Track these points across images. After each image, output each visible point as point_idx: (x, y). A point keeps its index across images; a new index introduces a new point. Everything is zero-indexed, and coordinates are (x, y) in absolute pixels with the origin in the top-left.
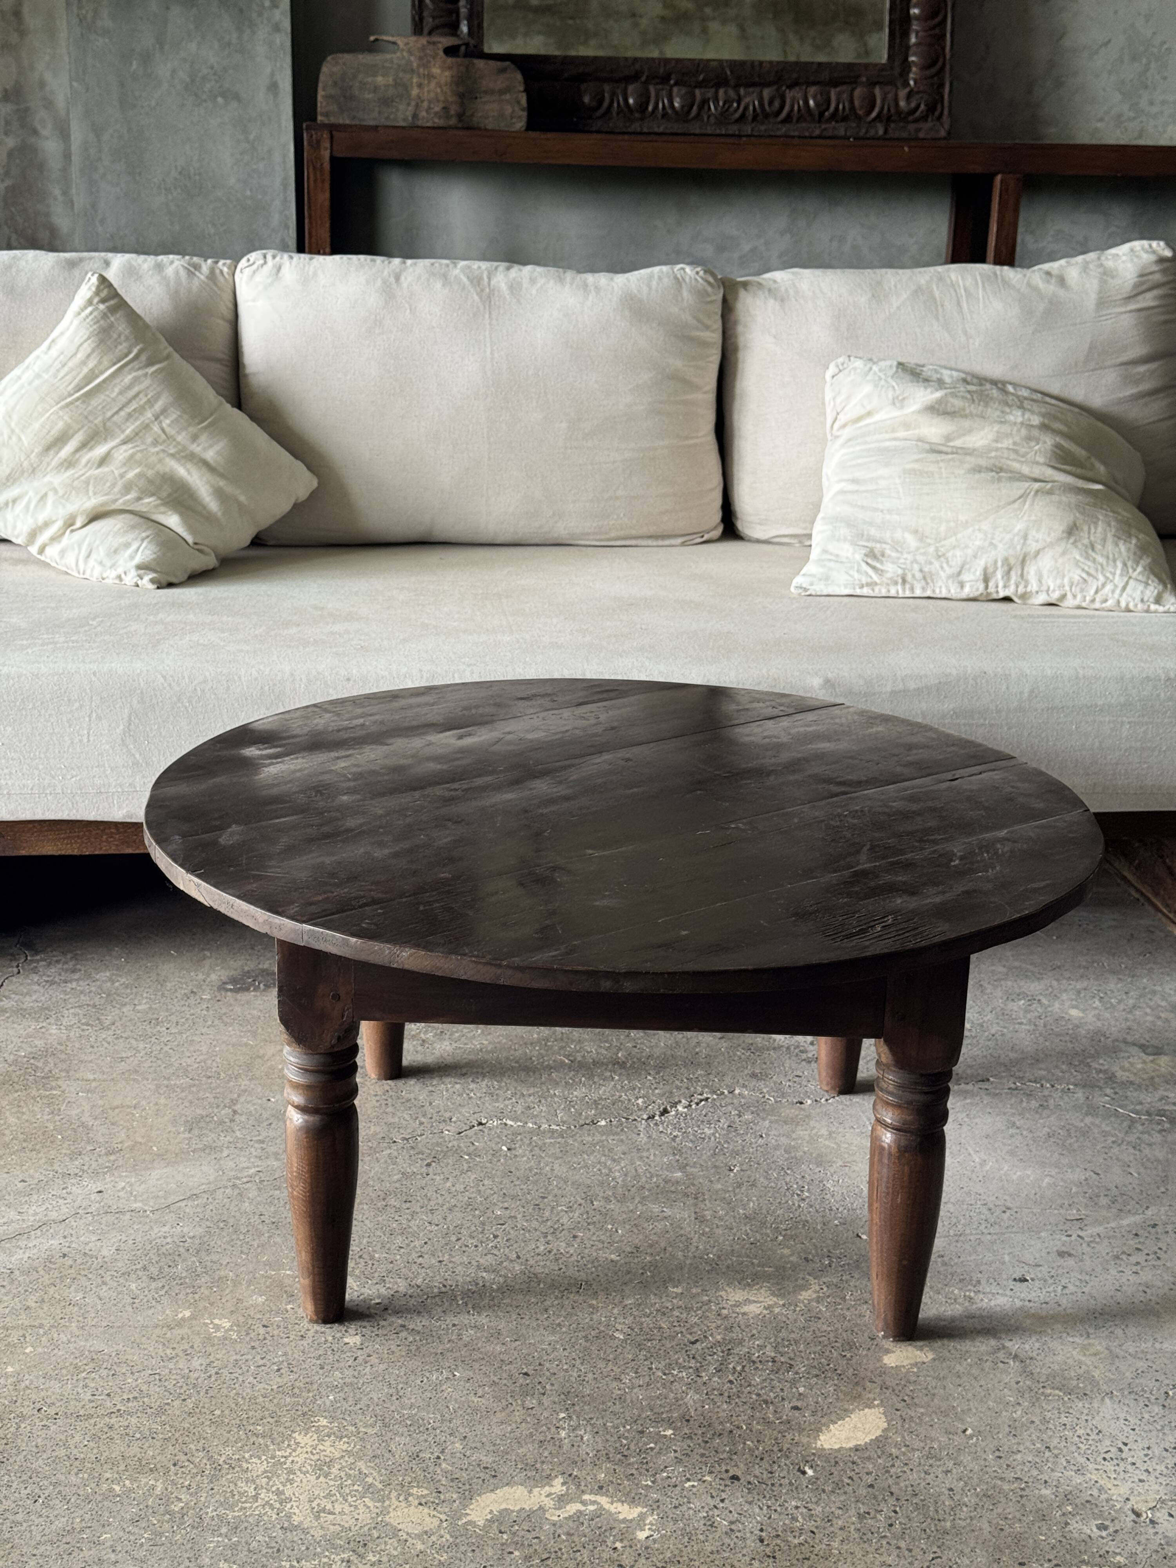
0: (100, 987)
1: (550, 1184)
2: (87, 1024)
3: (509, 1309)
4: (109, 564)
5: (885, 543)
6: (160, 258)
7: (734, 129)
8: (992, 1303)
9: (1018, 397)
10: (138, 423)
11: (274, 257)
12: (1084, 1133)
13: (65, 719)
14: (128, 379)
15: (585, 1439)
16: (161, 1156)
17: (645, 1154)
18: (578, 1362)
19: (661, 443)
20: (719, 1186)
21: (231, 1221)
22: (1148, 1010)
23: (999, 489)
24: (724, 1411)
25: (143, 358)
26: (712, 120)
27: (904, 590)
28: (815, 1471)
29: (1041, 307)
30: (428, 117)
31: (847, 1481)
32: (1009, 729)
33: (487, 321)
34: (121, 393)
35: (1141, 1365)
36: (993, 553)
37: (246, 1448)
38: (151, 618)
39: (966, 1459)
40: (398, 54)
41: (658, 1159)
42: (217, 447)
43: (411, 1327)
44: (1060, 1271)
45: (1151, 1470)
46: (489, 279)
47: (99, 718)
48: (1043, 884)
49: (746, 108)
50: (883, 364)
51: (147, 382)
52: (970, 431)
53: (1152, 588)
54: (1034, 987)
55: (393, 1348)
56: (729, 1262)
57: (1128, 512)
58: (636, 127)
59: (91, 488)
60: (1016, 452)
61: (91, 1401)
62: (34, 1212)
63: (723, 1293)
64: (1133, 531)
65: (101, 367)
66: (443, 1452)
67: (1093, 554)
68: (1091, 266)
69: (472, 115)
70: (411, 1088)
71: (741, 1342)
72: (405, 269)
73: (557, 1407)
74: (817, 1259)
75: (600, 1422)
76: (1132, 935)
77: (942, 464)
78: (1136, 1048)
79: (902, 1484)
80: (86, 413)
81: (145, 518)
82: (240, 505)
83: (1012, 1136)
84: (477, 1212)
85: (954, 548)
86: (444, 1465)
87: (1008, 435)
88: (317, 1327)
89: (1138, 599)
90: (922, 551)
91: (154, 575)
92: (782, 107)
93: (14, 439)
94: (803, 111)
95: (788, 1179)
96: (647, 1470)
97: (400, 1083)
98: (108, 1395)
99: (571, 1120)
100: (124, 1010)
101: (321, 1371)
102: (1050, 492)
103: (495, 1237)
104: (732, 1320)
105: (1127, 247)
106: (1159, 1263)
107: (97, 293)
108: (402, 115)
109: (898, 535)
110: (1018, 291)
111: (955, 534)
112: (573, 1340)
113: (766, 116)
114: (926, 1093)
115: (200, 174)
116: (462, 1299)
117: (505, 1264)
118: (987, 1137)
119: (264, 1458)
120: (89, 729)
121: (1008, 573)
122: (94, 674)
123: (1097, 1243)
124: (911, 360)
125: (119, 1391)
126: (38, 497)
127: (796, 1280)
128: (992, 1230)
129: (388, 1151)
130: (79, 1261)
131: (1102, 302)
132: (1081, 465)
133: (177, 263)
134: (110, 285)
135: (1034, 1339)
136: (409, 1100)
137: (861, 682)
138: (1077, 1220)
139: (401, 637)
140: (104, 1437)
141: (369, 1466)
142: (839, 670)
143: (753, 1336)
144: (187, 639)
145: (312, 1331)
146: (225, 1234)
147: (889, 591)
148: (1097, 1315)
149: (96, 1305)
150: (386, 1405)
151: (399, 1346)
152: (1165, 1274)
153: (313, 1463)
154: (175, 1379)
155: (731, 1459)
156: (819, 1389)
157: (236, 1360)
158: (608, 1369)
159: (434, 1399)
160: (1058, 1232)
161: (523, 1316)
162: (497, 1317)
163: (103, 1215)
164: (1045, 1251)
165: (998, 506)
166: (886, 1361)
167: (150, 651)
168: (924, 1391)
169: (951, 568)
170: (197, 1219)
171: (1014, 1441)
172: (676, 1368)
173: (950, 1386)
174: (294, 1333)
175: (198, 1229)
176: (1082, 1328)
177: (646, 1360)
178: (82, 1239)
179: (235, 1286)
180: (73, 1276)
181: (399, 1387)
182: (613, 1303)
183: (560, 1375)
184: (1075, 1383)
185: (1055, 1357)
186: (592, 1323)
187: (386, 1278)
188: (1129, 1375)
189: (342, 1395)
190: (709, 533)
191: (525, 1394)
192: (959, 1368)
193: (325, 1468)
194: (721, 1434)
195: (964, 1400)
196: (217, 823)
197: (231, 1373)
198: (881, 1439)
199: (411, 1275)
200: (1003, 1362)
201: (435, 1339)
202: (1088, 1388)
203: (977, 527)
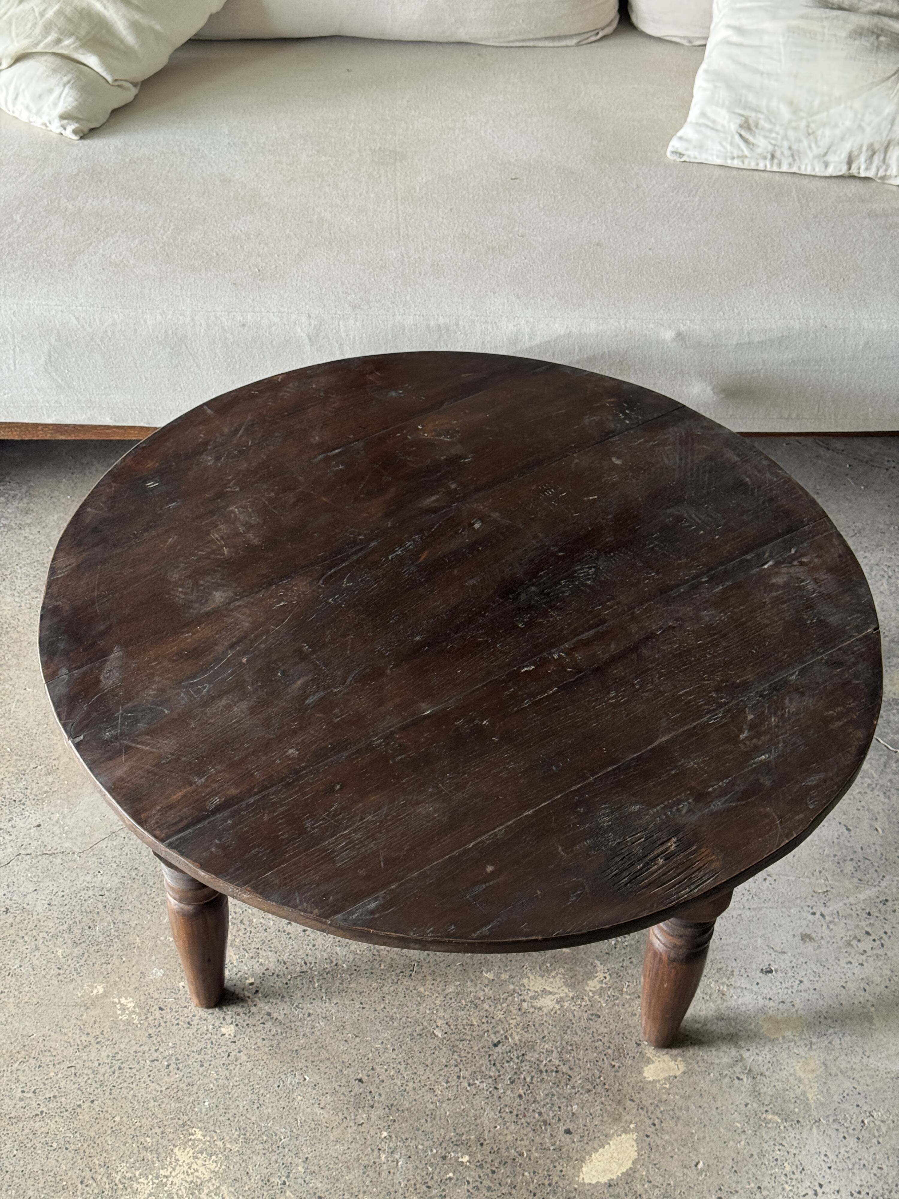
3: (355, 995)
4: (34, 111)
5: (760, 112)
8: (740, 1001)
15: (400, 1164)
18: (402, 1067)
23: (876, 62)
24: (511, 1133)
27: (772, 165)
32: (841, 373)
35: (848, 1084)
36: (860, 136)
37: (137, 1164)
43: (275, 1015)
44: (800, 960)
47: (23, 352)
55: (259, 1040)
59: (13, 30)
61: (21, 1100)
63: (525, 981)
66: (288, 1177)
71: (533, 1046)
73: (381, 1124)
75: (413, 1143)
77: (826, 23)
81: (69, 60)
85: (824, 125)
86: (288, 1193)
88: (201, 1012)
90: (794, 124)
91: (77, 125)
98: (34, 1092)
101: (201, 1069)
104: (529, 1017)
106: (881, 952)
109: (774, 104)
111: (828, 109)
112: (401, 1038)
116: (318, 980)
119: (150, 1177)
121: (871, 157)
123: (835, 924)
125: (43, 1087)
128: (751, 907)
130: (18, 919)
135: (767, 1049)
137: (710, 335)
138: (824, 893)
139: (296, 249)
140: (29, 1145)
141: (230, 1192)
142: (691, 321)
143: (544, 1037)
144: (101, 251)
145: (197, 1017)
146: (135, 886)
147: (757, 164)
148: (822, 1019)
149: (30, 975)
150: (248, 1116)
151: (264, 1039)
152: (884, 967)
153: (187, 1185)
154: (87, 1075)
155: (511, 1194)
156: (589, 1109)
157: (135, 1052)
158: (425, 1077)
159: (286, 1108)
160: (806, 908)
161: (364, 1006)
162: (344, 1005)
163: (40, 857)
164: (791, 933)
165: (873, 83)
166: (645, 1074)
167: (66, 275)
168: (671, 1113)
169: (818, 147)
170: (115, 865)
171: (734, 1179)
172: (479, 1077)
173: (692, 1107)
174: (183, 1018)
175: (114, 878)
176: (807, 1036)
177: (456, 1066)
178: (21, 889)
179: (140, 955)
180: (13, 937)
181: (260, 1093)
182: (437, 992)
183: (387, 1083)
184: (792, 1106)
185: (780, 1073)
186: (418, 1016)
187: (259, 951)
188: (836, 1098)
189: (215, 1100)
190: (603, 29)
191: (357, 1107)
192: (702, 1084)
193: (196, 1192)
194: (506, 1163)
195: (702, 1125)
196: (101, 643)
197: (130, 1068)
198: (630, 1172)
199: (280, 948)
200: (738, 1078)
201: (293, 1032)
202: (802, 1115)
203: (849, 104)
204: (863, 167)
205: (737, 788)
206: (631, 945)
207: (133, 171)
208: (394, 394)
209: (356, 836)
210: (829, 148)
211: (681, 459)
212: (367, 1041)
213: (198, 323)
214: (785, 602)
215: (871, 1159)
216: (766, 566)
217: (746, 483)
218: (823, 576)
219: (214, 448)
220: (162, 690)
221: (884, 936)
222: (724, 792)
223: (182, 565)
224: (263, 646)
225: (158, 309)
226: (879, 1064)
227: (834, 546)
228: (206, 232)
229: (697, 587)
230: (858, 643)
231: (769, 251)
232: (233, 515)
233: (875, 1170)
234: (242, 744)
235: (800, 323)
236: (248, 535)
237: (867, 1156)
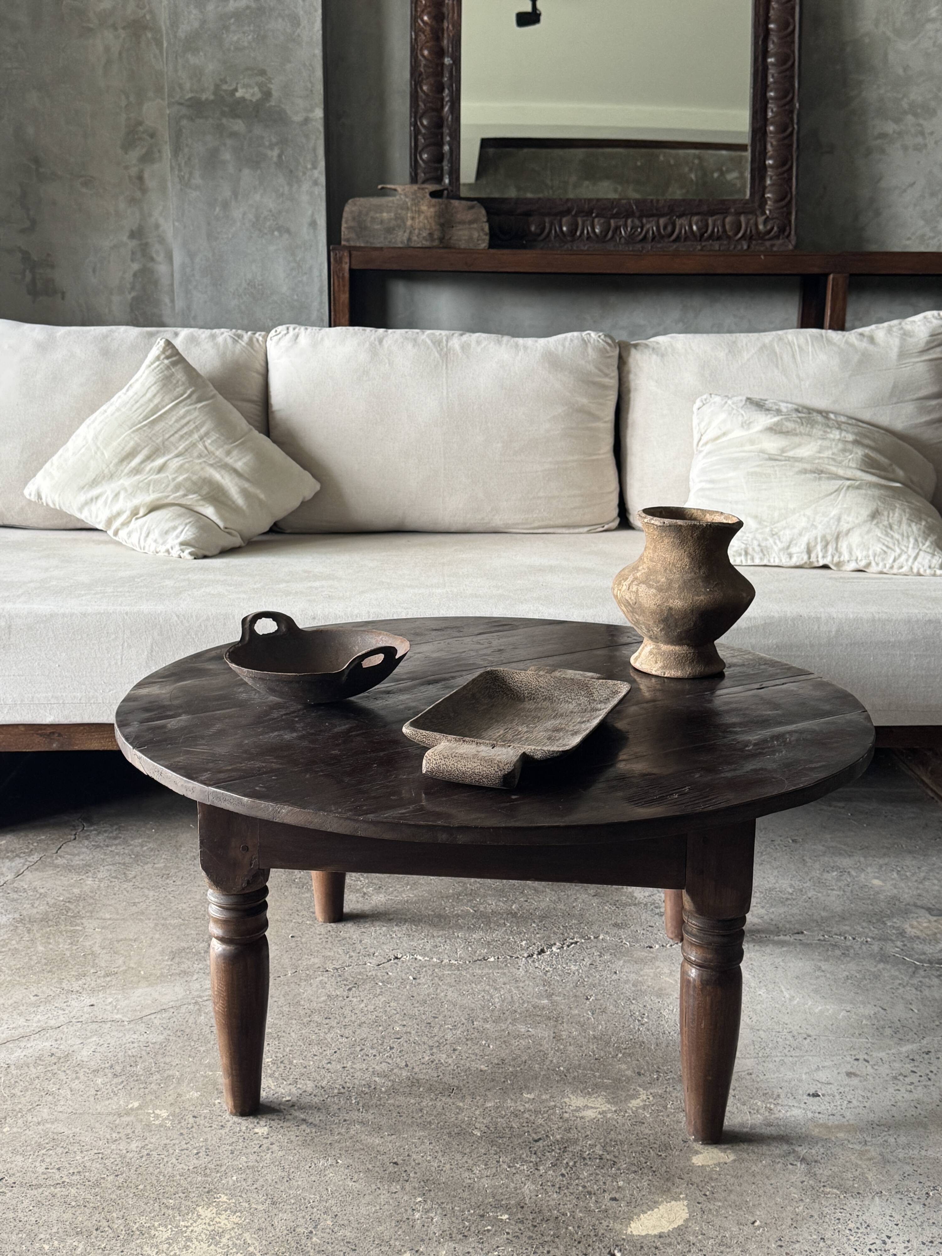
0: (132, 850)
1: (442, 1006)
2: (116, 878)
4: (160, 541)
6: (215, 331)
7: (639, 246)
8: (788, 1114)
9: (837, 422)
10: (187, 442)
11: (294, 329)
12: (877, 977)
13: (104, 647)
14: (182, 411)
15: (435, 1220)
16: (146, 978)
17: (521, 985)
18: (440, 1154)
19: (571, 458)
20: (576, 1012)
21: (188, 1031)
22: (936, 882)
23: (820, 485)
24: (553, 1200)
25: (194, 397)
26: (623, 240)
27: (746, 560)
28: (623, 1254)
29: (856, 358)
30: (418, 241)
32: (821, 659)
33: (444, 371)
34: (177, 421)
35: (908, 1169)
36: (814, 532)
37: (157, 1218)
38: (182, 577)
39: (753, 1248)
40: (398, 197)
41: (530, 989)
42: (245, 460)
43: (310, 1121)
44: (847, 1089)
46: (447, 342)
47: (129, 647)
48: (819, 764)
49: (647, 232)
50: (735, 399)
51: (196, 413)
52: (800, 445)
53: (937, 558)
54: (846, 862)
55: (293, 1138)
56: (576, 1074)
57: (920, 503)
58: (568, 246)
59: (151, 488)
60: (834, 459)
61: (43, 1174)
62: (38, 1019)
63: (567, 1100)
64: (923, 516)
65: (164, 403)
66: (315, 1228)
67: (892, 533)
68: (894, 329)
69: (450, 238)
70: (349, 930)
71: (576, 1142)
72: (387, 336)
73: (417, 1192)
74: (648, 1074)
75: (450, 1206)
76: (926, 825)
77: (776, 468)
78: (923, 911)
80: (150, 435)
81: (189, 509)
82: (260, 501)
83: (817, 978)
84: (381, 1028)
85: (785, 528)
86: (314, 1239)
87: (828, 448)
88: (236, 1119)
89: (926, 566)
90: (760, 531)
91: (193, 549)
92: (673, 232)
93: (99, 453)
94: (689, 234)
95: (632, 1007)
96: (482, 1250)
97: (340, 926)
98: (59, 1169)
99: (467, 957)
100: (146, 867)
101: (231, 1156)
102: (858, 488)
103: (391, 1048)
104: (571, 1123)
105: (921, 316)
106: (929, 1083)
107: (164, 352)
108: (400, 238)
110: (839, 347)
111: (785, 518)
112: (439, 1135)
113: (662, 237)
114: (723, 936)
115: (262, 285)
116: (356, 1098)
117: (395, 1071)
118: (797, 977)
119: (169, 1227)
120: (122, 655)
121: (826, 547)
122: (127, 614)
123: (880, 1066)
124: (756, 396)
125: (68, 1166)
126: (114, 494)
127: (628, 1091)
128: (793, 1053)
129: (321, 978)
131: (903, 354)
132: (884, 469)
133: (226, 334)
134: (173, 347)
135: (820, 1145)
136: (344, 939)
138: (865, 1047)
139: (361, 590)
140: (46, 1204)
141: (253, 1238)
143: (587, 1136)
145: (231, 1122)
146: (180, 1041)
148: (874, 1126)
149: (67, 1094)
150: (277, 1186)
151: (297, 1136)
152: (933, 1093)
153: (208, 1233)
154: (114, 1158)
155: (554, 1242)
156: (636, 1184)
157: (165, 1144)
158: (464, 1161)
159: (317, 1182)
160: (848, 1057)
162: (381, 1114)
163: (90, 1024)
164: (836, 1072)
165: (819, 499)
166: (694, 1161)
168: (723, 1187)
169: (782, 543)
170: (162, 1029)
171: (794, 1233)
172: (519, 1162)
173: (745, 1183)
174: (216, 1123)
175: (160, 1036)
176: (861, 1137)
177: (495, 1154)
178: (69, 1042)
179: (178, 1083)
180: (55, 1071)
181: (291, 1171)
182: (477, 1106)
183: (423, 1165)
184: (850, 1183)
185: (836, 1161)
186: (456, 1121)
188: (897, 1177)
189: (243, 1176)
190: (608, 524)
191: (393, 1179)
192: (754, 1168)
193: (217, 1237)
194: (548, 1220)
195: (756, 1196)
197: (159, 1155)
198: (682, 1227)
199: (319, 1078)
201: (328, 1131)
202: (862, 1189)
203: (802, 513)
204: (820, 555)
206: (673, 1078)
212: (404, 1137)
221: (930, 1073)
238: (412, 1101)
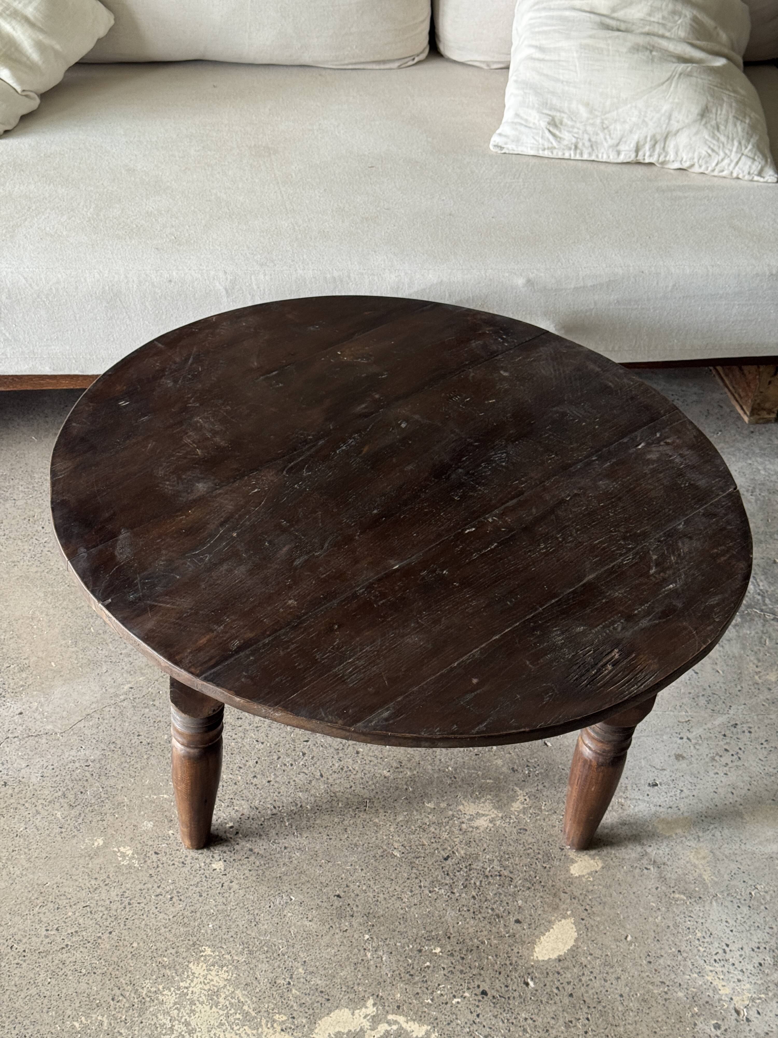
3: (321, 830)
5: (564, 112)
8: (636, 809)
15: (384, 959)
16: (59, 672)
18: (372, 883)
21: (119, 743)
23: (652, 71)
24: (472, 927)
27: (575, 154)
28: (535, 983)
31: (555, 991)
32: (654, 311)
35: (733, 866)
36: (645, 129)
37: (159, 980)
39: (629, 965)
43: (256, 851)
44: (678, 774)
45: (744, 970)
53: (757, 163)
55: (247, 872)
56: (463, 774)
57: (744, 88)
60: (664, 25)
61: (47, 937)
63: (461, 807)
64: (748, 110)
66: (291, 978)
67: (718, 134)
71: (477, 857)
73: (363, 929)
74: (520, 768)
75: (392, 942)
77: (610, 42)
79: (591, 992)
82: (56, 52)
85: (616, 121)
86: (294, 991)
87: (658, 9)
88: (193, 853)
89: (746, 172)
90: (591, 121)
96: (427, 989)
98: (57, 930)
100: (8, 505)
101: (201, 899)
102: (690, 75)
103: (304, 754)
104: (469, 835)
106: (740, 763)
109: (574, 105)
111: (617, 109)
112: (367, 860)
116: (288, 820)
117: (313, 783)
119: (172, 989)
121: (654, 146)
123: (700, 745)
125: (64, 925)
127: (508, 792)
130: (16, 790)
132: (710, 38)
135: (665, 844)
137: (553, 281)
138: (686, 722)
139: (203, 222)
140: (60, 973)
141: (244, 995)
142: (537, 270)
143: (484, 850)
144: (36, 225)
145: (189, 857)
146: (116, 756)
147: (564, 154)
148: (703, 818)
149: (35, 836)
150: (248, 932)
151: (250, 870)
152: (744, 775)
153: (206, 993)
154: (101, 911)
155: (480, 975)
156: (531, 902)
157: (141, 890)
158: (392, 889)
159: (280, 924)
160: (674, 734)
161: (331, 837)
162: (313, 838)
163: (27, 739)
164: (667, 754)
165: (651, 88)
166: (572, 871)
167: (10, 244)
168: (598, 899)
169: (612, 139)
170: (94, 741)
171: (658, 946)
172: (437, 885)
173: (614, 894)
174: (177, 859)
175: (96, 752)
176: (694, 832)
177: (416, 878)
178: (15, 765)
179: (130, 812)
180: (15, 805)
181: (255, 913)
182: (390, 821)
183: (362, 896)
184: (693, 886)
185: (679, 862)
186: (377, 841)
187: (233, 801)
188: (726, 877)
189: (217, 922)
190: (418, 55)
191: (340, 916)
192: (619, 876)
193: (215, 997)
194: (472, 950)
195: (624, 907)
196: (109, 527)
197: (139, 903)
198: (574, 948)
199: (251, 797)
200: (646, 869)
201: (274, 862)
202: (702, 892)
203: (634, 104)
204: (648, 154)
205: (657, 610)
206: (541, 773)
207: (49, 163)
208: (312, 329)
209: (360, 663)
210: (620, 140)
211: (555, 371)
212: (338, 865)
213: (131, 280)
214: (661, 472)
215: (762, 922)
216: (640, 447)
217: (610, 387)
218: (687, 452)
219: (171, 373)
220: (170, 561)
221: (739, 751)
222: (648, 613)
223: (165, 464)
224: (248, 523)
225: (95, 269)
226: (754, 849)
227: (688, 430)
228: (123, 209)
229: (589, 464)
230: (724, 499)
231: (587, 217)
232: (199, 425)
233: (767, 930)
234: (248, 599)
235: (623, 270)
236: (215, 439)
237: (759, 919)
238: (336, 820)
